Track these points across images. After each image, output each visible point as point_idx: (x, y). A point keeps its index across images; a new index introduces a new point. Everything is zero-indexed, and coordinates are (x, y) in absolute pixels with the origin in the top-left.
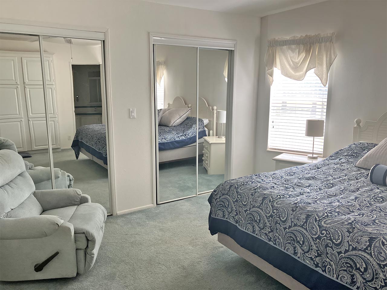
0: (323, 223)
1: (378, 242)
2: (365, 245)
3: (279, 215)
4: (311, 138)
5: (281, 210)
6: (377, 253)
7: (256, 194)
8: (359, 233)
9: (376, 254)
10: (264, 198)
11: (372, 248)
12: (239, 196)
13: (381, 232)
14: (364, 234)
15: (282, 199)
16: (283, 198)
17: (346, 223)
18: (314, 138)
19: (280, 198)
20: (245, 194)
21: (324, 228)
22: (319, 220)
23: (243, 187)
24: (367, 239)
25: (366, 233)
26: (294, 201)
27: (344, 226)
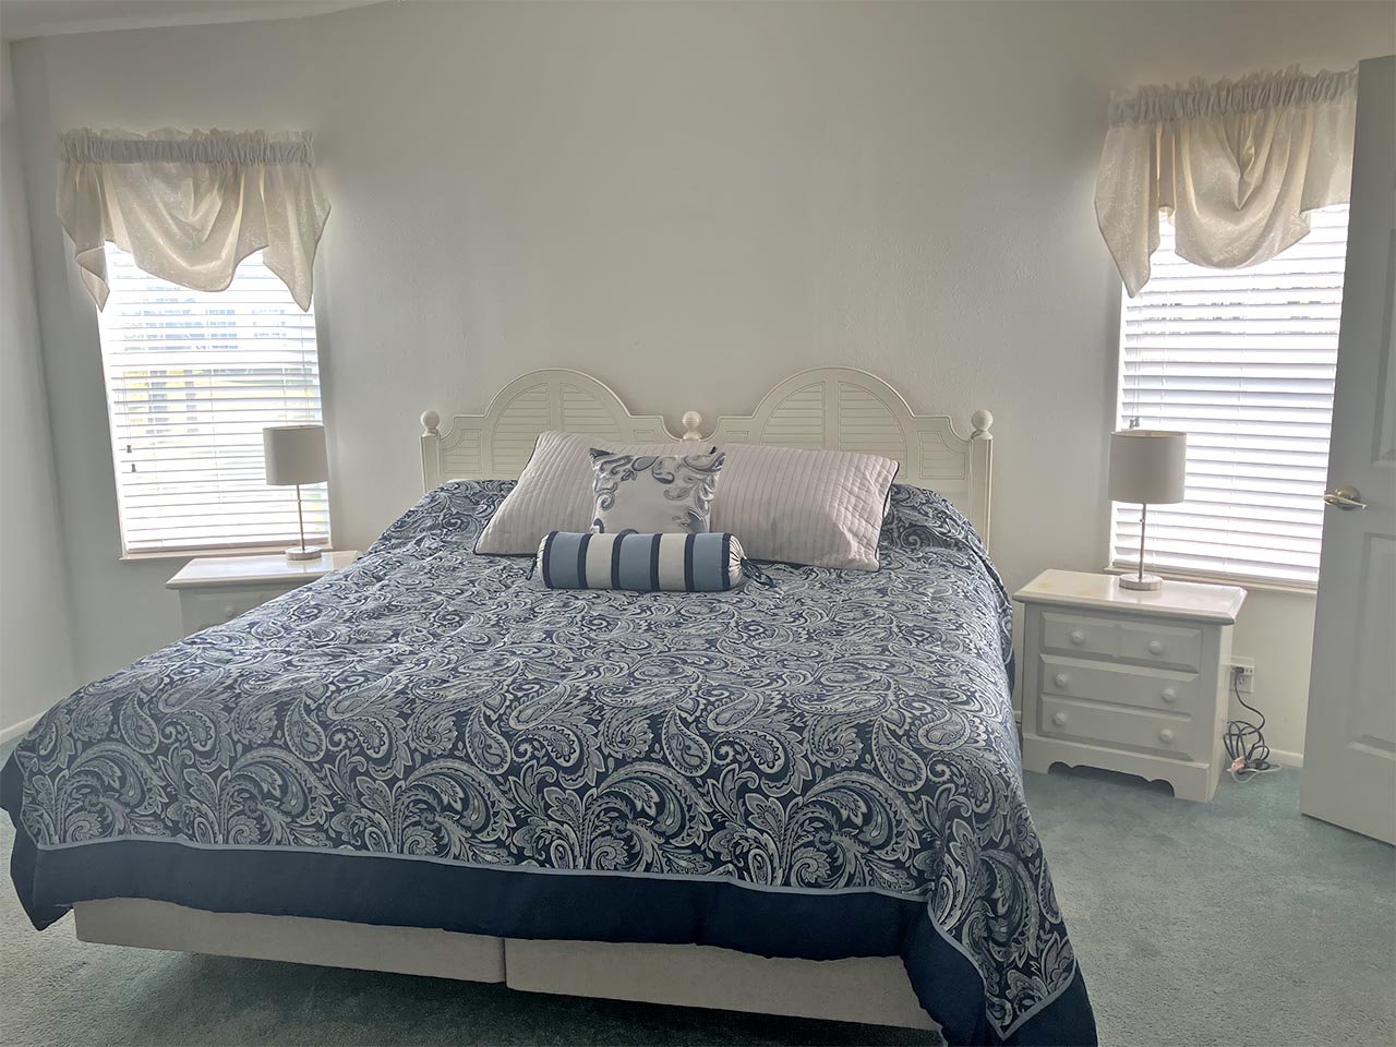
0: (512, 723)
1: (672, 722)
2: (645, 742)
3: (359, 744)
4: (289, 492)
5: (361, 725)
6: (680, 752)
7: (243, 702)
8: (620, 716)
9: (677, 753)
10: (281, 710)
11: (664, 742)
12: (170, 729)
13: (667, 697)
14: (631, 713)
15: (347, 693)
16: (348, 688)
17: (576, 702)
18: (298, 490)
19: (339, 690)
20: (197, 713)
21: (522, 735)
22: (500, 718)
23: (175, 692)
24: (645, 724)
25: (636, 711)
26: (394, 686)
27: (576, 712)
